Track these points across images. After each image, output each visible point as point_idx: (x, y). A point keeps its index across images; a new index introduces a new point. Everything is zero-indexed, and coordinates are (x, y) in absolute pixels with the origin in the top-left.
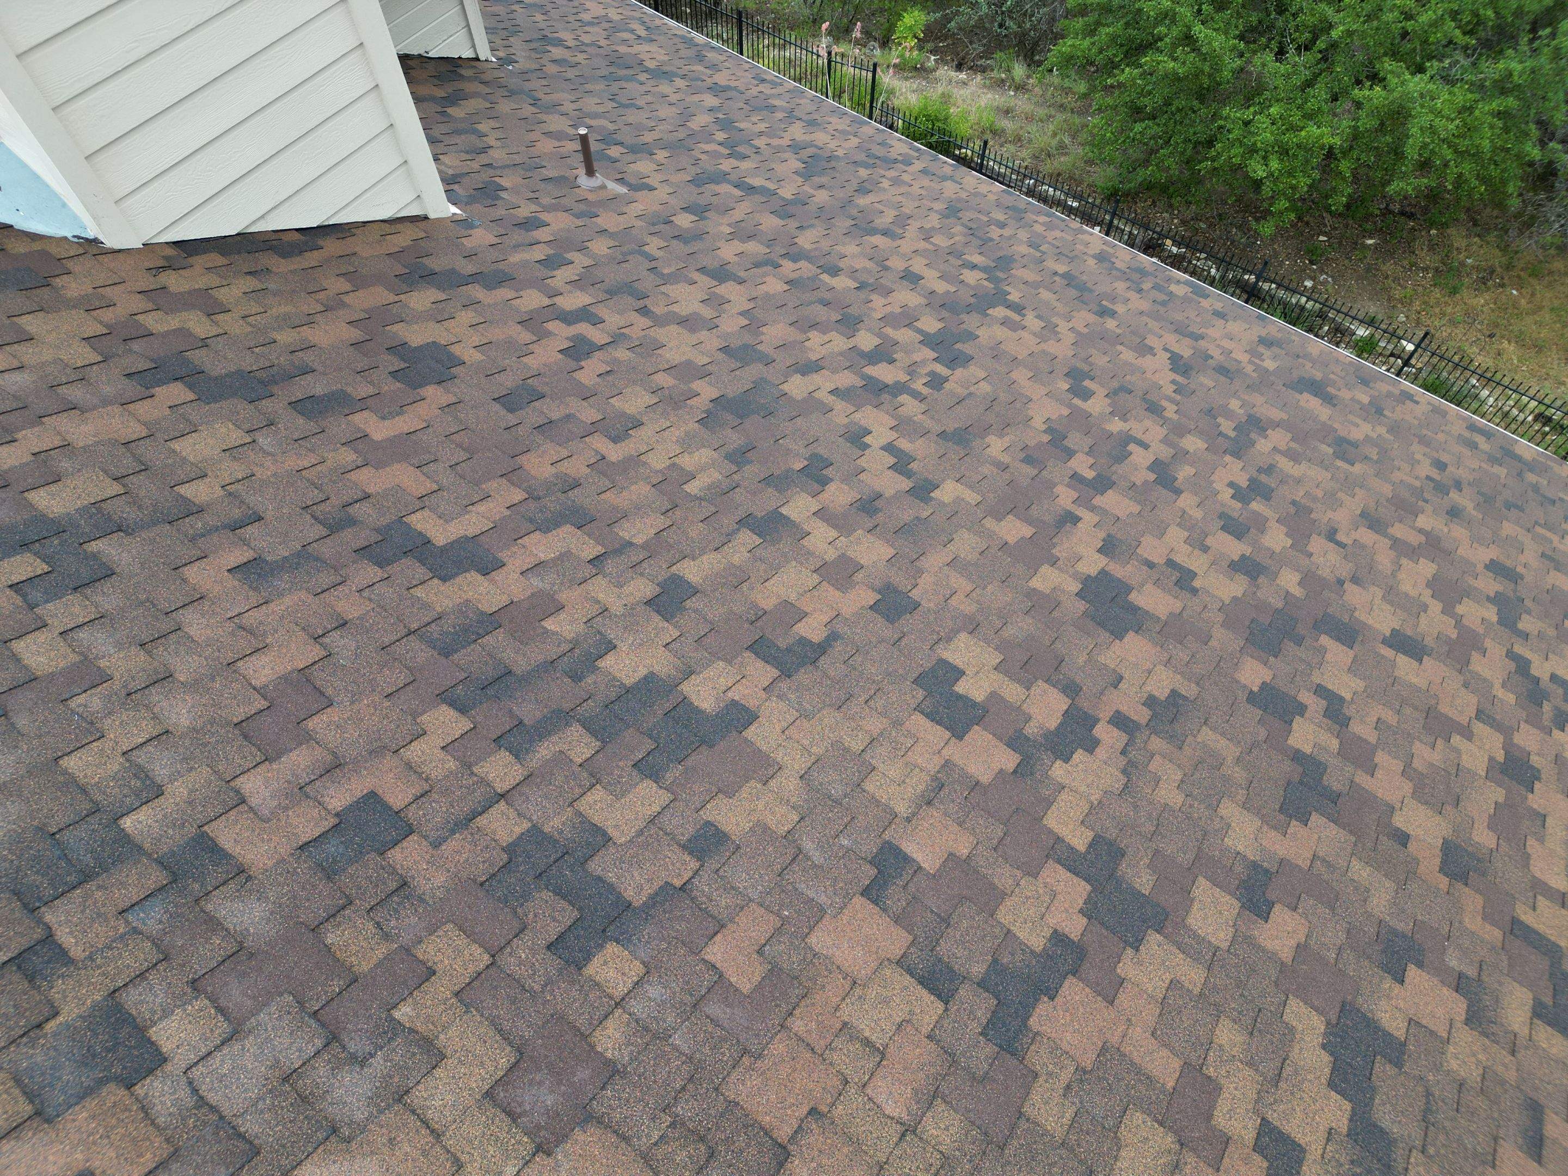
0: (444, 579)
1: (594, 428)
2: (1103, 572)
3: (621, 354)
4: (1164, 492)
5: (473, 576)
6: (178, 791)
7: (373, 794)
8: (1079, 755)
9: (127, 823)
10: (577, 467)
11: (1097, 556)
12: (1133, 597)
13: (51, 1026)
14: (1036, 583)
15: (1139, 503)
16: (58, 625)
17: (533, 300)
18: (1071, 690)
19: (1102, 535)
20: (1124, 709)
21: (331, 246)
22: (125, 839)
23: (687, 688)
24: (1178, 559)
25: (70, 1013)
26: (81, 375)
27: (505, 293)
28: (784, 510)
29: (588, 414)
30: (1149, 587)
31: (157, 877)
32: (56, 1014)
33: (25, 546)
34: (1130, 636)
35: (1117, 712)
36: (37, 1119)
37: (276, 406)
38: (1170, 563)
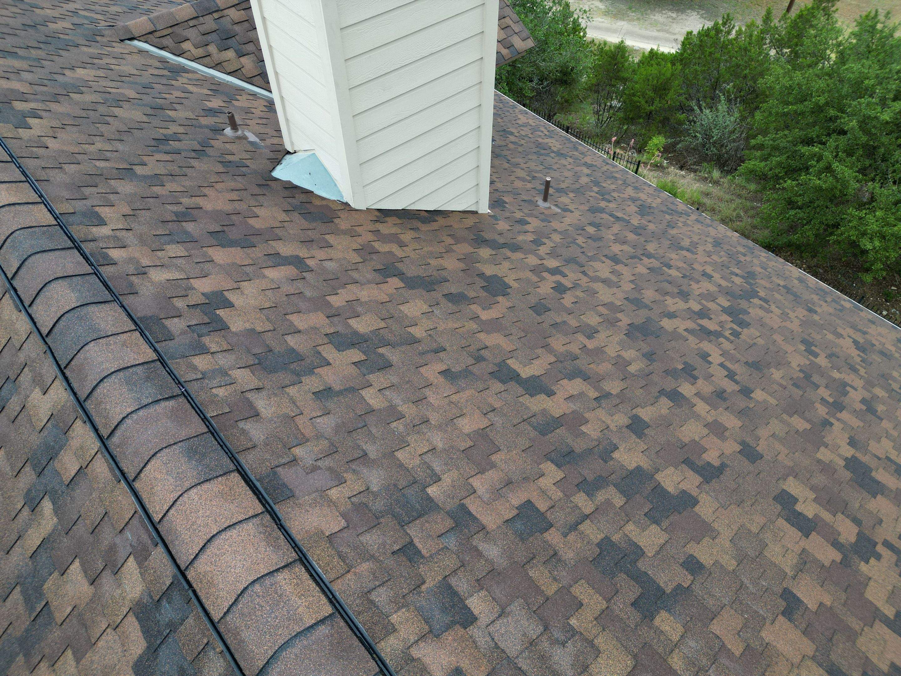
0: (532, 396)
1: (577, 330)
2: (853, 456)
3: (579, 293)
4: (873, 417)
5: (543, 396)
6: (447, 479)
7: (529, 502)
8: (872, 561)
9: (429, 490)
10: (574, 348)
11: (848, 447)
12: (873, 474)
13: (424, 587)
14: (819, 456)
15: (862, 421)
16: (377, 385)
17: (532, 260)
18: (857, 521)
19: (847, 436)
20: (889, 539)
21: (441, 221)
22: (430, 499)
23: (659, 477)
24: (893, 457)
25: (430, 584)
26: (355, 267)
27: (519, 255)
28: (679, 389)
29: (573, 323)
30: (881, 470)
31: (449, 523)
32: (424, 582)
33: (353, 345)
34: (879, 497)
35: (885, 539)
36: (431, 636)
37: (437, 295)
38: (888, 458)
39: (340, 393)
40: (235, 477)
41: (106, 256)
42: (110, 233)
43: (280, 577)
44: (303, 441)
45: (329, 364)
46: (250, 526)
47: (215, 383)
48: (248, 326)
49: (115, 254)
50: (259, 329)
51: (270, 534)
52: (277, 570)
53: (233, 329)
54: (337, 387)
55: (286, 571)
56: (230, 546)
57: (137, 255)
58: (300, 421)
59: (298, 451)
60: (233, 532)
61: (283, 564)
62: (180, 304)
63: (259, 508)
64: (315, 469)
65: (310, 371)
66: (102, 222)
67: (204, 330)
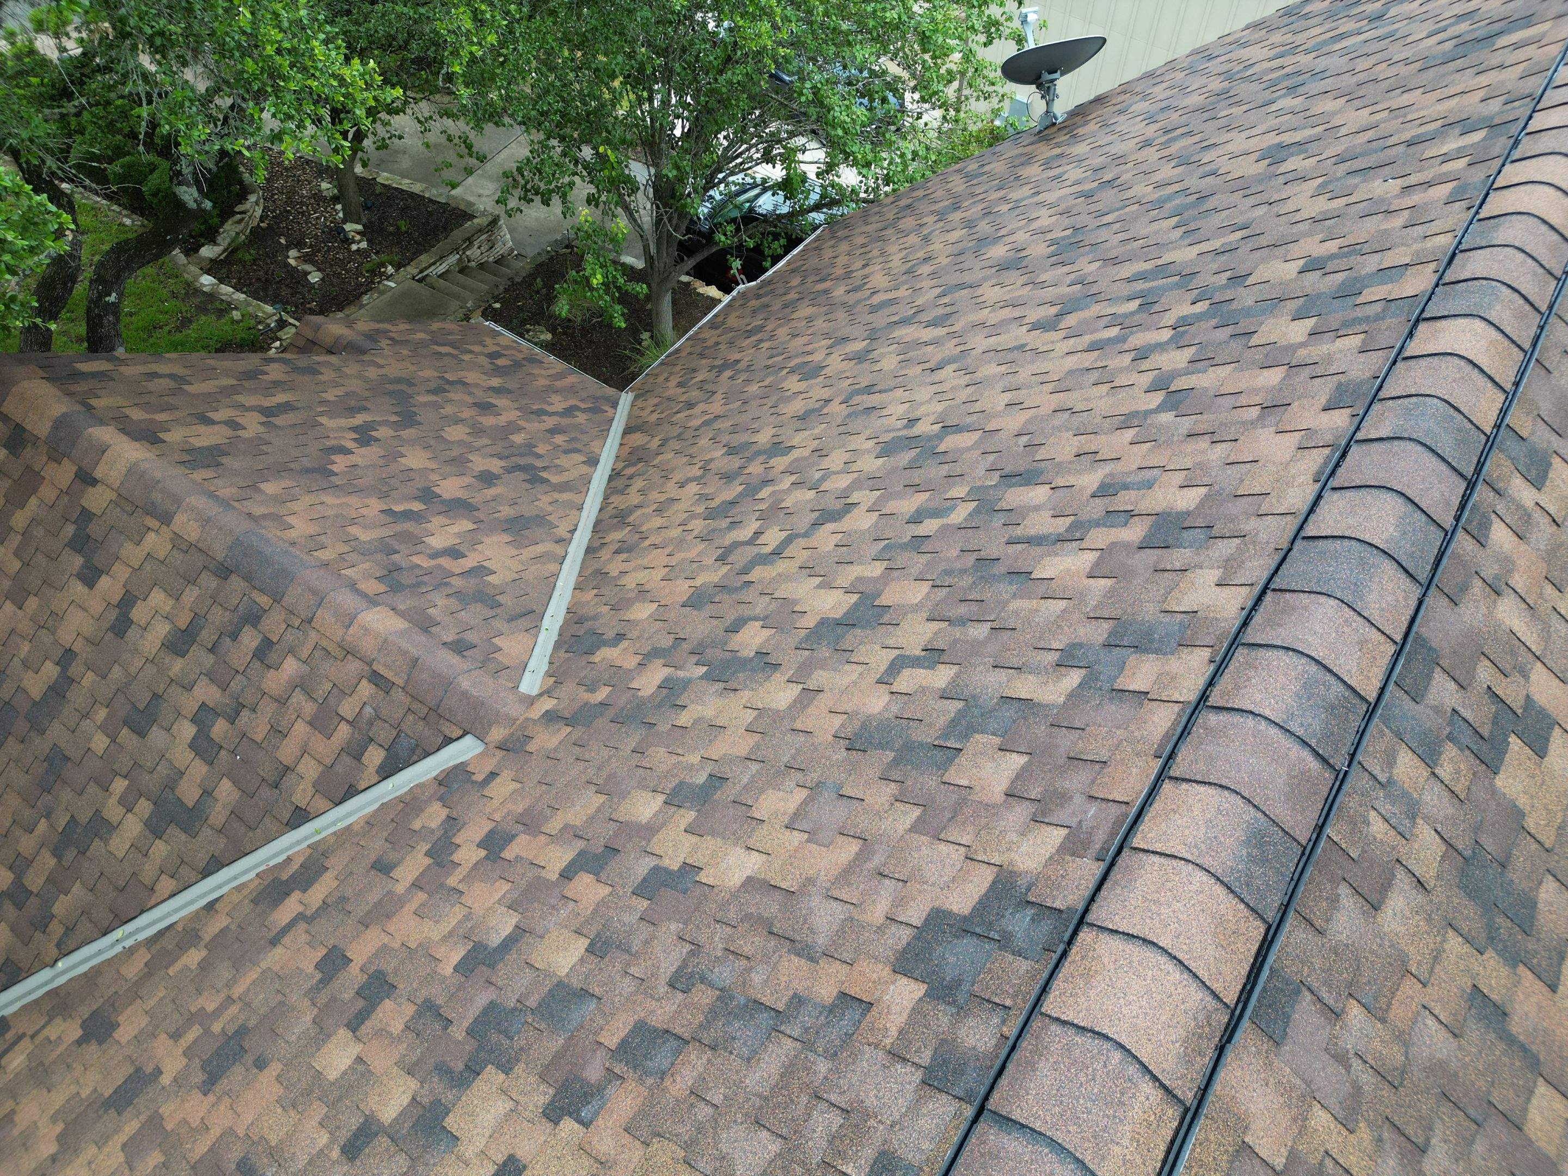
39: (1510, 1040)
40: (1256, 931)
41: (1485, 526)
42: (1530, 504)
43: (1147, 1088)
44: (1379, 1014)
45: (1553, 988)
46: (1197, 996)
47: (1387, 808)
48: (1523, 802)
49: (1499, 534)
50: (1530, 823)
51: (1200, 1037)
52: (1155, 1078)
53: (1499, 782)
54: (1516, 1026)
55: (1160, 1093)
56: (1154, 979)
57: (1521, 563)
58: (1409, 988)
59: (1355, 1012)
60: (1176, 974)
61: (1167, 1083)
62: (1484, 674)
63: (1231, 997)
64: (1341, 1059)
65: (1514, 959)
66: (1538, 483)
67: (1467, 738)
